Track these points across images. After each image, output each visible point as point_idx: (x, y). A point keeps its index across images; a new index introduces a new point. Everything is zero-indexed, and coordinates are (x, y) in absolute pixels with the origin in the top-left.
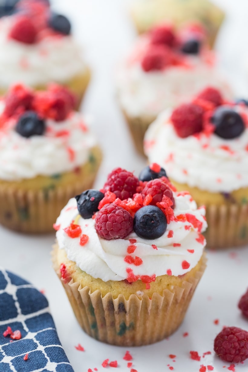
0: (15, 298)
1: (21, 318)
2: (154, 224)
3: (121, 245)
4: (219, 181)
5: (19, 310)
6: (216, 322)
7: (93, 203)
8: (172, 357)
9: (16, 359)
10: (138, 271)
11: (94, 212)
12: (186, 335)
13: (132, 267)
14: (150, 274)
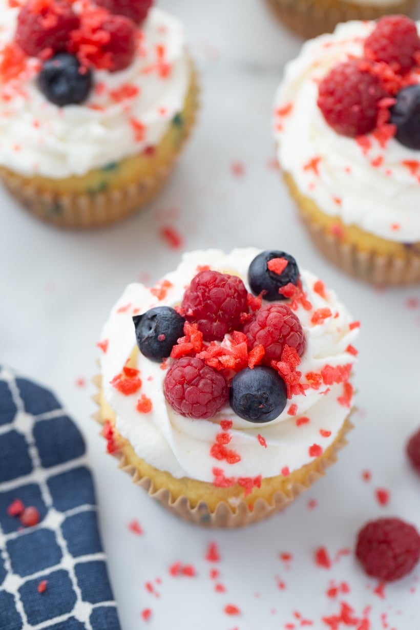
0: (30, 439)
1: (40, 476)
2: (264, 410)
3: (207, 430)
4: (395, 227)
5: (36, 461)
6: (367, 476)
7: (164, 343)
8: (286, 557)
9: (28, 583)
10: (231, 471)
11: (163, 358)
12: (312, 504)
13: (223, 465)
14: (252, 474)
